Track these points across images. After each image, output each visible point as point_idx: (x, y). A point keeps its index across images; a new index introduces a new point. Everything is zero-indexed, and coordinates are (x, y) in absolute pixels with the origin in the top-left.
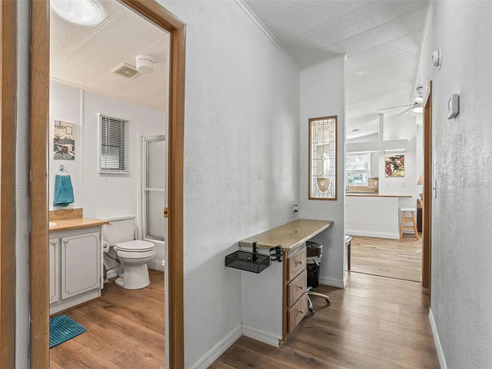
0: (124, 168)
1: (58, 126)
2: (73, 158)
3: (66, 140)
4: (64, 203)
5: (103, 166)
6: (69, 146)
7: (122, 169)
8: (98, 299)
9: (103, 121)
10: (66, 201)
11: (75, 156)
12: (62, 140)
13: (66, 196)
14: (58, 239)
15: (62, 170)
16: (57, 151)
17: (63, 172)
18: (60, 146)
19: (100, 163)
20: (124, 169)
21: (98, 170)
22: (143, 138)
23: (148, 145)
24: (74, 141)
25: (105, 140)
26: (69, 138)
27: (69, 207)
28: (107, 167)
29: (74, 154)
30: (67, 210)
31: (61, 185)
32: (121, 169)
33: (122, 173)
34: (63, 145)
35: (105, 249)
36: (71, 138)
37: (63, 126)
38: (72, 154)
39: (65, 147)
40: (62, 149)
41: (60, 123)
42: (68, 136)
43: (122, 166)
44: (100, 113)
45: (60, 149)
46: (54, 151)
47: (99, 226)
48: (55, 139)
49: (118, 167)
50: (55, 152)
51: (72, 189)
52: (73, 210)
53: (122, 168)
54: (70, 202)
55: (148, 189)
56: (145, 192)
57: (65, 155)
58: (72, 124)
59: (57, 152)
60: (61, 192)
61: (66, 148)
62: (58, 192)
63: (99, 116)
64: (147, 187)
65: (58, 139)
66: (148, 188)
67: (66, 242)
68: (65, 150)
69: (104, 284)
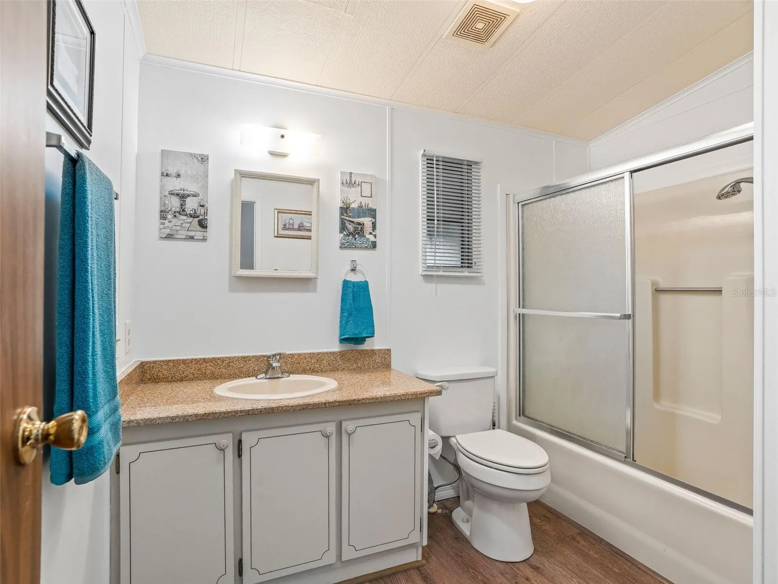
0: (472, 264)
1: (347, 183)
2: (374, 245)
3: (360, 208)
4: (357, 338)
5: (431, 262)
6: (367, 221)
7: (468, 267)
8: (416, 567)
9: (428, 169)
10: (360, 333)
11: (378, 240)
12: (354, 209)
13: (360, 324)
14: (334, 423)
15: (353, 270)
16: (345, 233)
17: (355, 274)
18: (350, 221)
19: (424, 254)
20: (472, 267)
21: (420, 271)
22: (511, 196)
23: (522, 210)
24: (375, 210)
25: (434, 205)
26: (367, 204)
27: (367, 346)
28: (437, 262)
29: (375, 236)
30: (362, 351)
31: (352, 301)
32: (465, 267)
33: (466, 274)
34: (356, 220)
35: (433, 452)
36: (370, 206)
37: (355, 182)
38: (372, 238)
39: (359, 224)
40: (355, 227)
41: (351, 177)
42: (364, 201)
43: (467, 261)
44: (423, 151)
45: (351, 227)
46: (341, 232)
47: (420, 398)
48: (341, 208)
49: (460, 263)
50: (342, 235)
51: (371, 308)
52: (373, 352)
53: (467, 265)
54: (367, 335)
55: (522, 311)
56: (516, 317)
57: (359, 241)
58: (372, 176)
59: (344, 235)
60: (350, 315)
61: (361, 226)
62: (345, 314)
63: (421, 156)
64: (519, 307)
65: (347, 208)
66: (524, 307)
67: (349, 432)
68: (359, 231)
69: (429, 513)
